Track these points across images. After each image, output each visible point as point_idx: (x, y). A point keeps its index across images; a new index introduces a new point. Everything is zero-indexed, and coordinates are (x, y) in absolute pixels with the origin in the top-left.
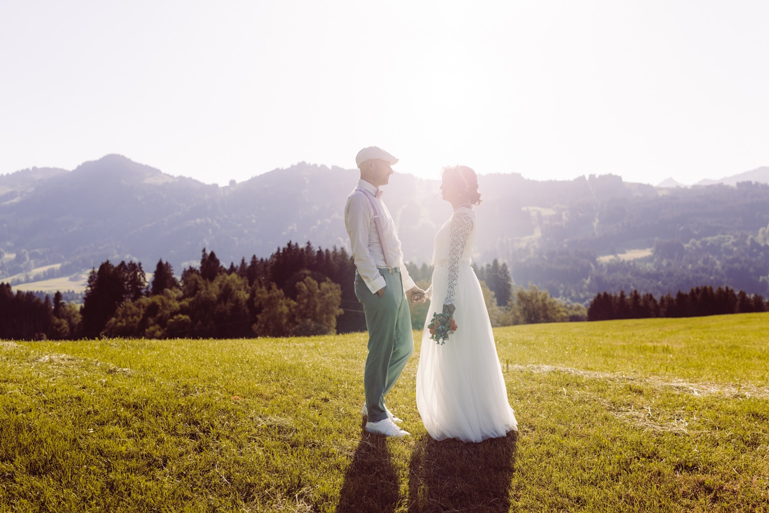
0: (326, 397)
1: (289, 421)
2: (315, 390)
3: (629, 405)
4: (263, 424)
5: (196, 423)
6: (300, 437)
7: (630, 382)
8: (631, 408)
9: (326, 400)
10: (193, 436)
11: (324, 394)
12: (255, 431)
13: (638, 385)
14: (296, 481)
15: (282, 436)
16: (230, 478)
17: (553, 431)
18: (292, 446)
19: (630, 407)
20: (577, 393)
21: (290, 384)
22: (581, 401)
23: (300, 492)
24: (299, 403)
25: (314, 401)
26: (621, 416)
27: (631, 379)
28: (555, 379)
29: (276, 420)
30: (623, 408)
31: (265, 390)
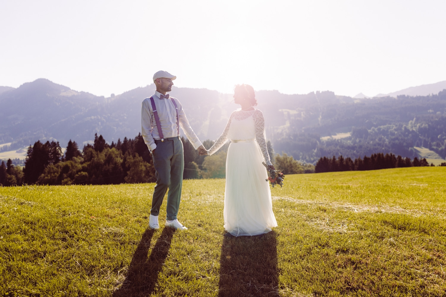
0: (146, 216)
1: (122, 230)
2: (140, 212)
3: (317, 217)
4: (106, 231)
5: (67, 232)
6: (126, 239)
7: (320, 205)
9: (146, 218)
10: (64, 239)
11: (144, 215)
12: (101, 236)
13: (324, 206)
14: (120, 264)
15: (116, 238)
16: (81, 263)
18: (121, 244)
19: (317, 219)
20: (290, 211)
21: (126, 209)
22: (291, 216)
23: (121, 269)
24: (129, 220)
25: (139, 218)
26: (312, 223)
27: (322, 204)
29: (114, 229)
30: (314, 219)
31: (111, 213)
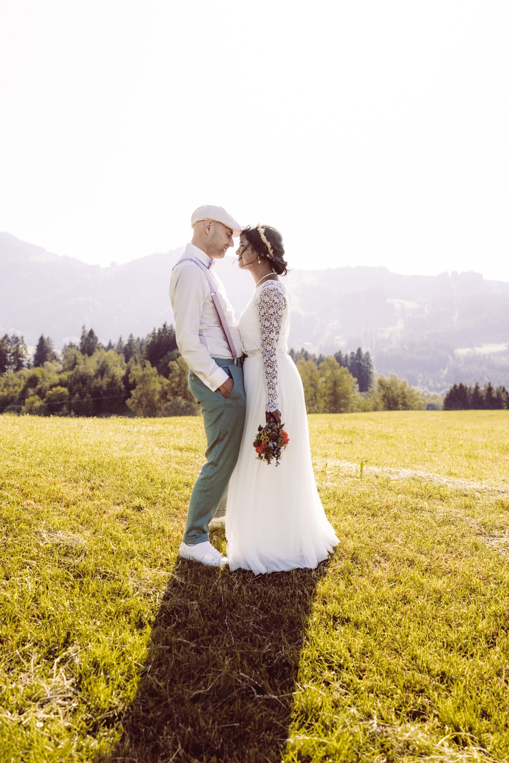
1: (82, 539)
2: (130, 494)
3: (502, 528)
4: (48, 541)
6: (89, 563)
7: (500, 497)
8: (504, 533)
9: (139, 509)
11: (138, 501)
12: (35, 551)
14: (64, 634)
15: (68, 560)
17: (411, 563)
18: (76, 577)
19: (503, 531)
20: (441, 509)
22: (445, 522)
23: (64, 654)
24: (105, 512)
25: (124, 511)
26: (494, 543)
27: (502, 492)
28: (415, 490)
29: (64, 537)
30: (496, 532)
31: (69, 492)
